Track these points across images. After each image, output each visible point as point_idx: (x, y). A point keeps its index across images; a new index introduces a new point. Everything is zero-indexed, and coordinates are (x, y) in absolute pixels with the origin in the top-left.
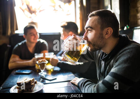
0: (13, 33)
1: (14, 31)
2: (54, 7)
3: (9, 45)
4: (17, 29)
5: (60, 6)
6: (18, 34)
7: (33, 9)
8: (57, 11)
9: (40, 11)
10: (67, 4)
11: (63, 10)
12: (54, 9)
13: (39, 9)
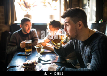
0: (13, 23)
1: (14, 22)
2: (44, 3)
4: (16, 20)
5: (49, 3)
6: (17, 23)
7: (28, 4)
9: (33, 6)
10: (54, 1)
11: (51, 6)
13: (33, 4)
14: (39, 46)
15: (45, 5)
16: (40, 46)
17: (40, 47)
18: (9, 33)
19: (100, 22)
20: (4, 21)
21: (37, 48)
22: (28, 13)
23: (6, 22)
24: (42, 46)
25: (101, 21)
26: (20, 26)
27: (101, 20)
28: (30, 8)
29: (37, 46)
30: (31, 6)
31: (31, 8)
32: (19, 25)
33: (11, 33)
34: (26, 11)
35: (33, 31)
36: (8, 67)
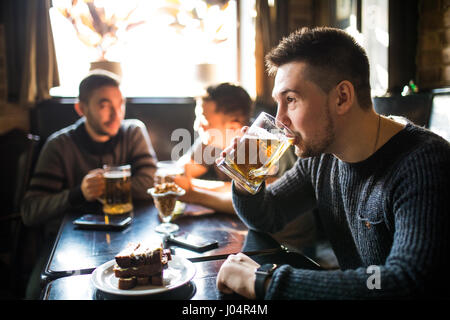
0: (46, 97)
1: (48, 91)
2: (174, 12)
3: (34, 134)
4: (56, 83)
5: (194, 14)
6: (61, 98)
7: (106, 19)
8: (184, 26)
10: (216, 7)
11: (202, 26)
12: (173, 20)
13: (126, 19)
14: (167, 189)
15: (176, 24)
16: (171, 188)
17: (169, 192)
18: (30, 137)
19: (406, 91)
20: (5, 86)
21: (160, 199)
22: (104, 53)
23: (15, 94)
24: (179, 189)
25: (410, 88)
26: (77, 109)
27: (412, 83)
28: (113, 35)
29: (158, 189)
30: (120, 25)
31: (117, 33)
32: (73, 105)
33: (37, 138)
34: (96, 46)
35: (133, 129)
36: (43, 277)
